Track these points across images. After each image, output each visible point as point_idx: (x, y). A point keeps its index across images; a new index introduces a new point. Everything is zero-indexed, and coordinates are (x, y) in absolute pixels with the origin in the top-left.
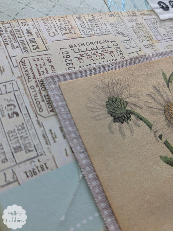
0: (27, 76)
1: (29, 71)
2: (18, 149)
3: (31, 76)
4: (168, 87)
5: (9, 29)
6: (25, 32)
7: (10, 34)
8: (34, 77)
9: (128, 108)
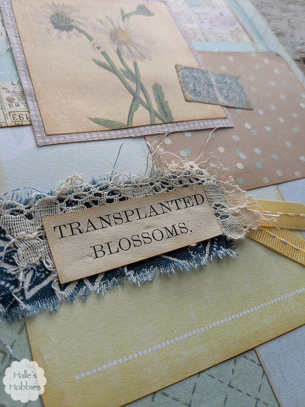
4: (123, 20)
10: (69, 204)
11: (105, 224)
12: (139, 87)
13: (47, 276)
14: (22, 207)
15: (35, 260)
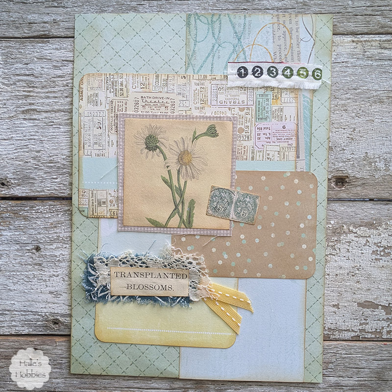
0: (112, 110)
1: (114, 108)
2: (96, 143)
3: (114, 110)
4: (193, 142)
5: (112, 80)
6: (120, 83)
7: (111, 83)
8: (115, 112)
9: (158, 144)
10: (124, 263)
11: (136, 276)
12: (181, 201)
13: (107, 290)
14: (105, 260)
15: (104, 284)
